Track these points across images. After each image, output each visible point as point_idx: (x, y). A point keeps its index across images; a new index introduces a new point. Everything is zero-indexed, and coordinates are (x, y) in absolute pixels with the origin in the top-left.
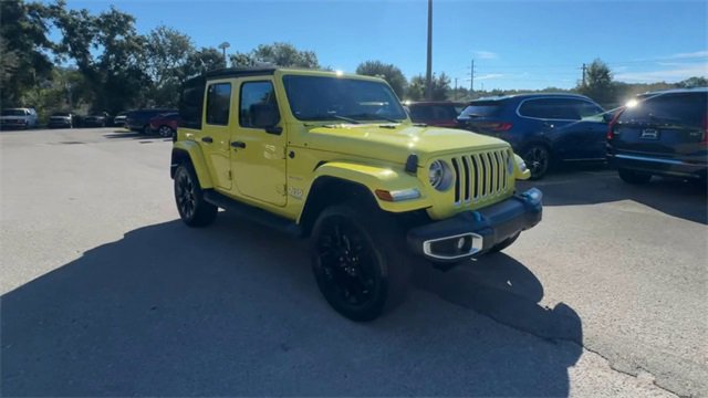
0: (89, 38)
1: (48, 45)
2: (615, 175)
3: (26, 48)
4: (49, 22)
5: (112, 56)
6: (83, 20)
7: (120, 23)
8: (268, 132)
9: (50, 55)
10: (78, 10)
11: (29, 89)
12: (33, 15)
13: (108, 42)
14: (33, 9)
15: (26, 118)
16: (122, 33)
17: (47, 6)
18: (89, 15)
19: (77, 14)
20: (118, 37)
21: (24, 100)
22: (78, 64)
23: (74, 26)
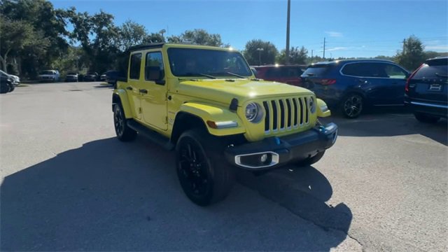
0: (88, 29)
1: (66, 33)
2: (412, 117)
3: (54, 35)
4: (67, 20)
5: (101, 40)
6: (85, 18)
7: (105, 19)
8: (157, 83)
9: (67, 39)
10: (82, 13)
11: (55, 59)
12: (59, 16)
13: (98, 31)
14: (59, 13)
15: (53, 76)
16: (106, 25)
17: (66, 10)
18: (88, 15)
19: (82, 15)
20: (104, 28)
21: (53, 65)
22: (82, 44)
23: (80, 22)
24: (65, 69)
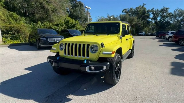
0: (158, 15)
3: (146, 19)
4: (150, 13)
5: (162, 19)
6: (157, 11)
7: (165, 10)
12: (148, 12)
13: (162, 16)
15: (143, 34)
17: (150, 10)
18: (158, 10)
20: (165, 14)
21: (144, 30)
22: (155, 22)
23: (155, 13)
24: (148, 31)
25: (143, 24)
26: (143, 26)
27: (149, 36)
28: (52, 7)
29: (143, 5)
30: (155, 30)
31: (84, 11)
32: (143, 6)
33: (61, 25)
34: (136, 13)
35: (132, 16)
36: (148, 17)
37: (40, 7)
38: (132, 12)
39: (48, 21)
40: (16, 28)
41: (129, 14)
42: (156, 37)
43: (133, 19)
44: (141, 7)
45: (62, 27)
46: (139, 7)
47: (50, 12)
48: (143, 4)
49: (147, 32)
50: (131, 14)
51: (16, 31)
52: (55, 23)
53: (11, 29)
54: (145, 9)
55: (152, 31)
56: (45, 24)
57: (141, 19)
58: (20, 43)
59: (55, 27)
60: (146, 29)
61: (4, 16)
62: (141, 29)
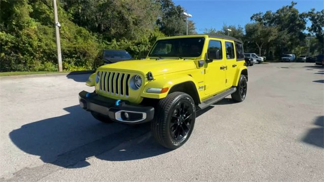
4: (307, 19)
6: (322, 14)
9: (306, 32)
12: (301, 18)
15: (290, 58)
19: (319, 13)
21: (293, 51)
22: (316, 35)
23: (317, 19)
24: (302, 53)
25: (291, 40)
26: (292, 44)
27: (303, 62)
28: (134, 16)
29: (291, 5)
30: (316, 51)
31: (185, 21)
32: (290, 7)
33: (144, 44)
34: (277, 20)
35: (270, 25)
36: (302, 26)
37: (118, 18)
38: (269, 19)
39: (127, 39)
40: (82, 49)
41: (264, 22)
42: (317, 64)
43: (270, 32)
44: (288, 8)
45: (145, 47)
46: (283, 9)
47: (131, 24)
48: (292, 2)
49: (300, 55)
50: (268, 22)
51: (81, 54)
52: (136, 41)
53: (75, 50)
54: (295, 12)
55: (310, 54)
56: (121, 43)
57: (286, 30)
58: (86, 70)
59: (135, 46)
60: (297, 49)
61: (70, 32)
62: (286, 49)
